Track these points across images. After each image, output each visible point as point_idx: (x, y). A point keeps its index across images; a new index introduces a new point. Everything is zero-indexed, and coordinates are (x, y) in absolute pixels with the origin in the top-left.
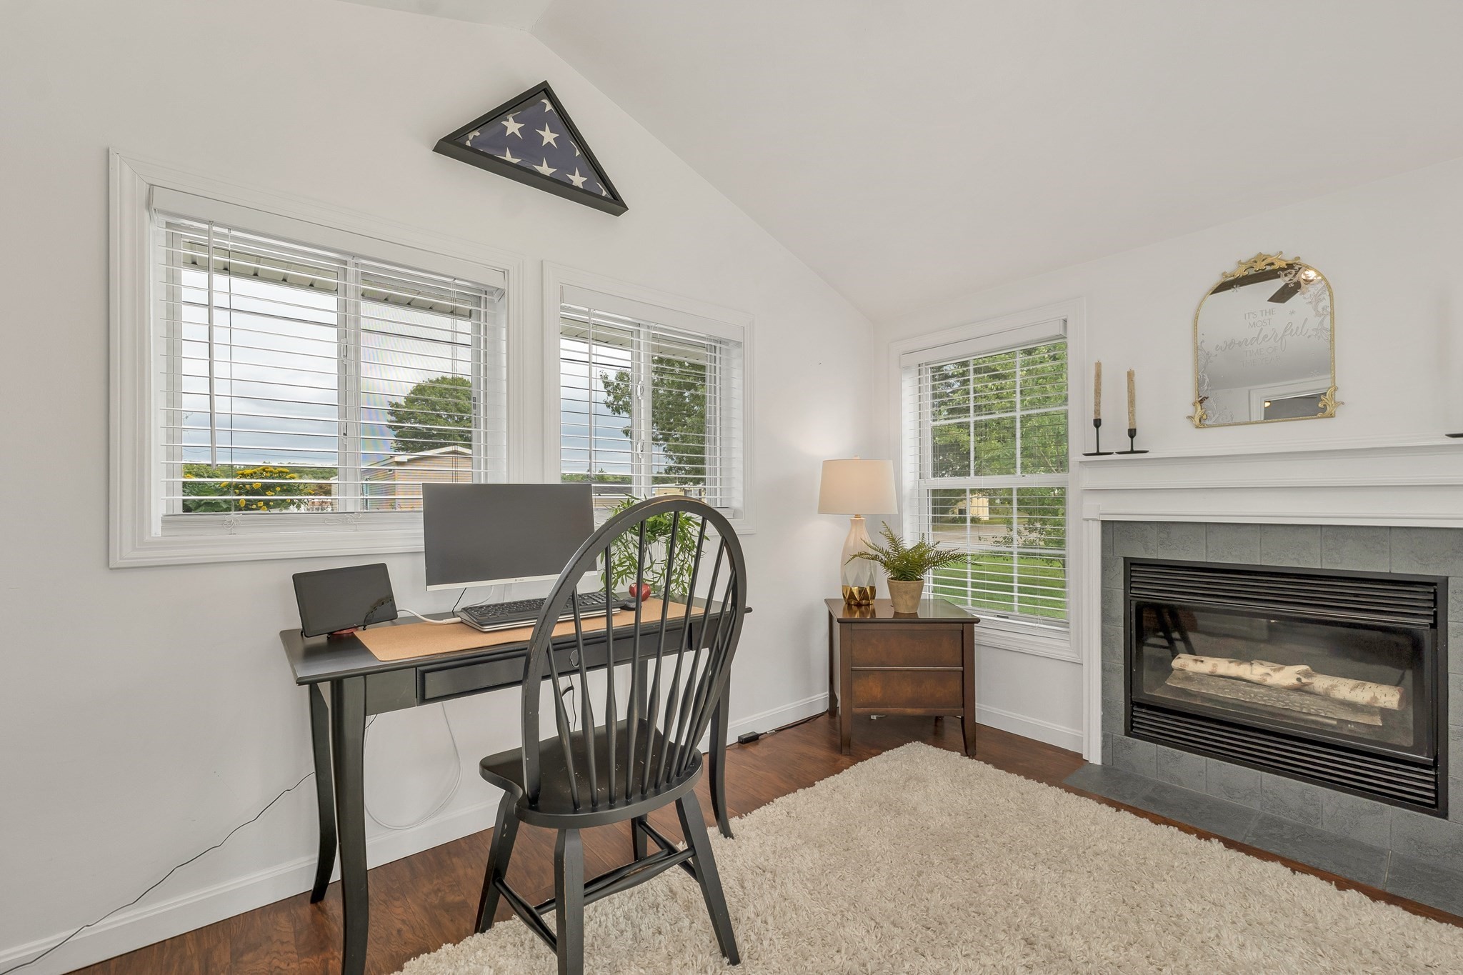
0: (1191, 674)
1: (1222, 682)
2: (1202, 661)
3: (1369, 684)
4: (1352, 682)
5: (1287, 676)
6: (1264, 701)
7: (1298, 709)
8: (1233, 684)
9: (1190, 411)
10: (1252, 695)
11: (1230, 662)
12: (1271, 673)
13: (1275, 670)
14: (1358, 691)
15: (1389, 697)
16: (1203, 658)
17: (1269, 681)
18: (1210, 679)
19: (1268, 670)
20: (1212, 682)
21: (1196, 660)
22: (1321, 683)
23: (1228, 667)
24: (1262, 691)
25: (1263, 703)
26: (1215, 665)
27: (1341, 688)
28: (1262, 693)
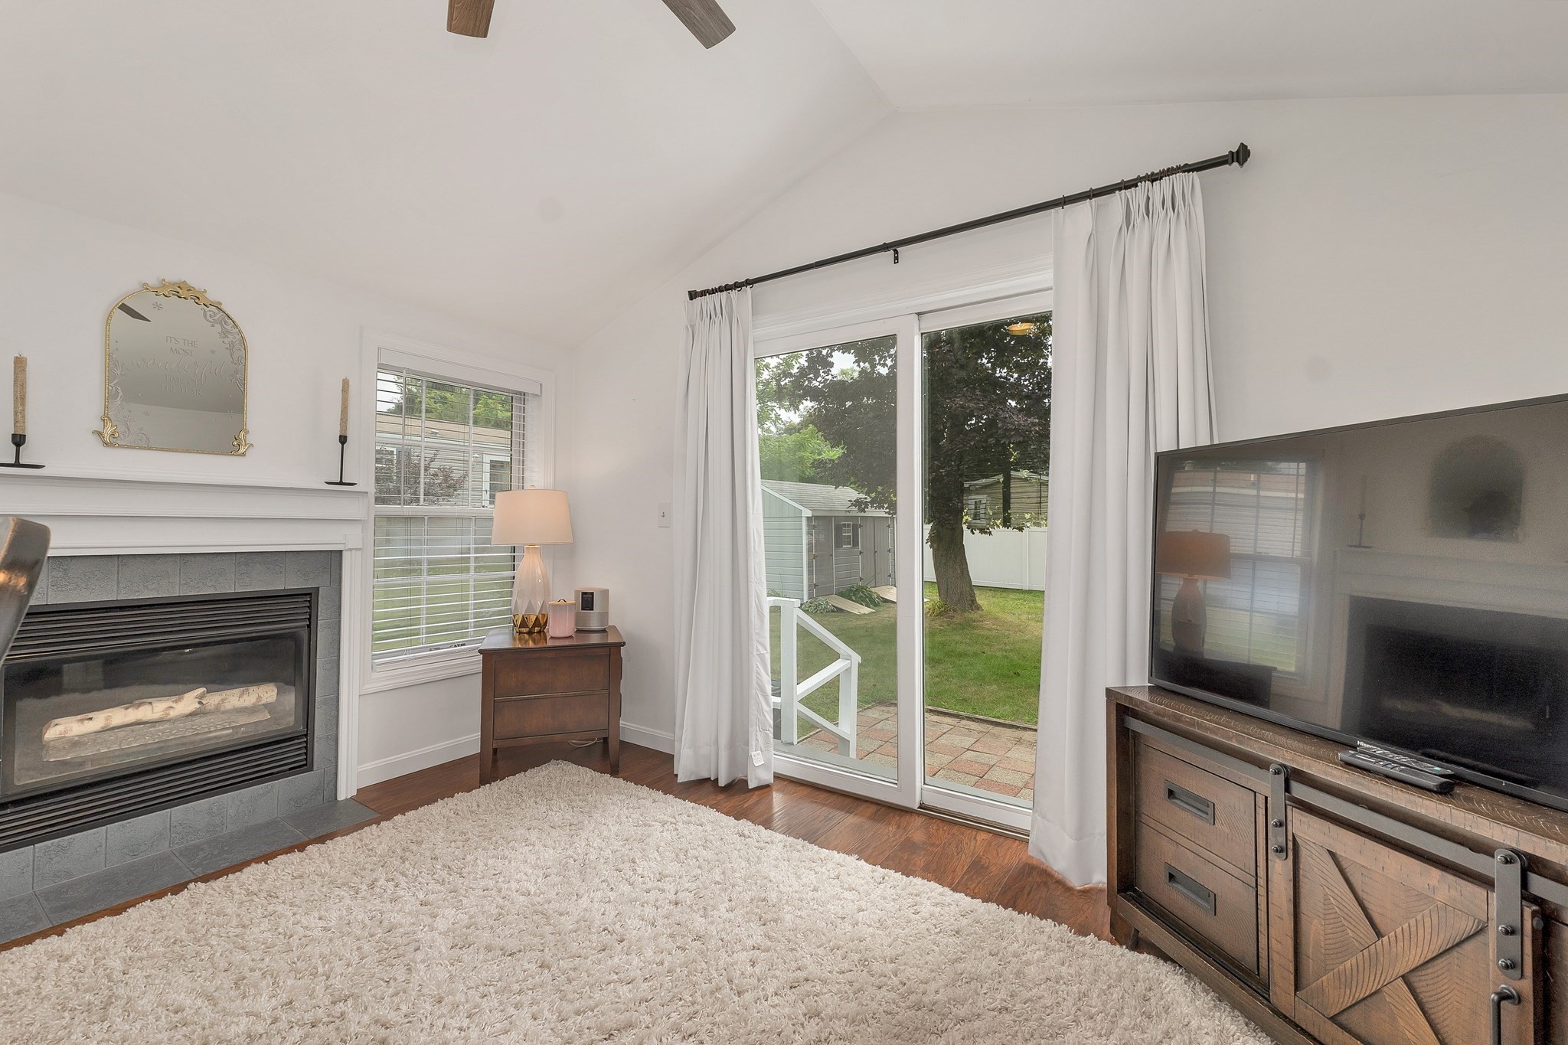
0: (76, 738)
1: (121, 734)
2: (91, 719)
3: (251, 689)
4: (237, 691)
5: (189, 702)
6: (174, 734)
7: (207, 730)
8: (133, 731)
9: (98, 426)
10: (160, 734)
11: (127, 709)
12: (174, 705)
13: (176, 701)
14: (245, 697)
15: (267, 693)
16: (90, 715)
17: (173, 714)
18: (106, 735)
19: (170, 704)
20: (110, 736)
21: (82, 720)
22: (213, 700)
23: (125, 715)
24: (165, 726)
25: (173, 737)
26: (108, 718)
27: (231, 698)
28: (167, 729)
